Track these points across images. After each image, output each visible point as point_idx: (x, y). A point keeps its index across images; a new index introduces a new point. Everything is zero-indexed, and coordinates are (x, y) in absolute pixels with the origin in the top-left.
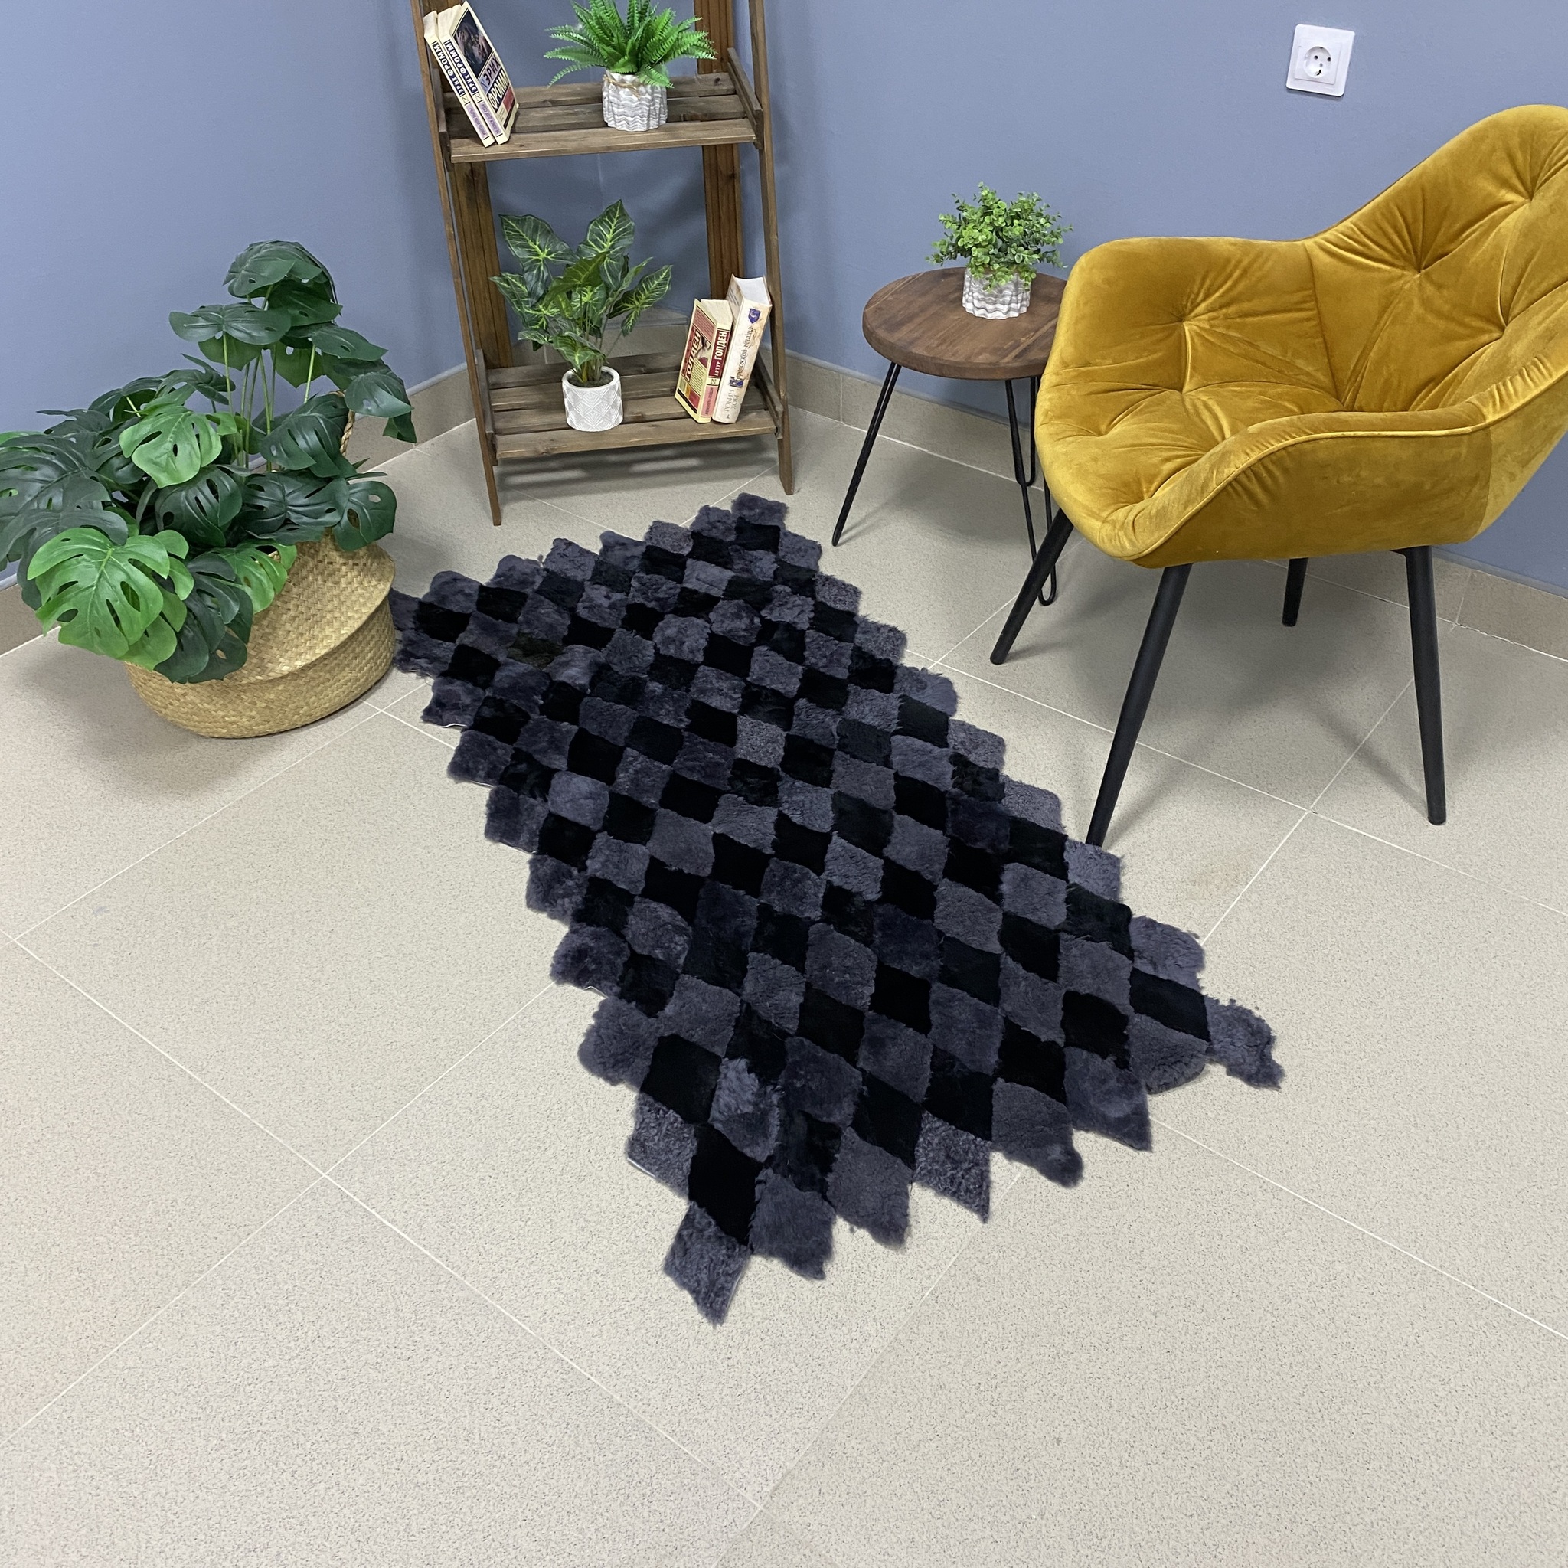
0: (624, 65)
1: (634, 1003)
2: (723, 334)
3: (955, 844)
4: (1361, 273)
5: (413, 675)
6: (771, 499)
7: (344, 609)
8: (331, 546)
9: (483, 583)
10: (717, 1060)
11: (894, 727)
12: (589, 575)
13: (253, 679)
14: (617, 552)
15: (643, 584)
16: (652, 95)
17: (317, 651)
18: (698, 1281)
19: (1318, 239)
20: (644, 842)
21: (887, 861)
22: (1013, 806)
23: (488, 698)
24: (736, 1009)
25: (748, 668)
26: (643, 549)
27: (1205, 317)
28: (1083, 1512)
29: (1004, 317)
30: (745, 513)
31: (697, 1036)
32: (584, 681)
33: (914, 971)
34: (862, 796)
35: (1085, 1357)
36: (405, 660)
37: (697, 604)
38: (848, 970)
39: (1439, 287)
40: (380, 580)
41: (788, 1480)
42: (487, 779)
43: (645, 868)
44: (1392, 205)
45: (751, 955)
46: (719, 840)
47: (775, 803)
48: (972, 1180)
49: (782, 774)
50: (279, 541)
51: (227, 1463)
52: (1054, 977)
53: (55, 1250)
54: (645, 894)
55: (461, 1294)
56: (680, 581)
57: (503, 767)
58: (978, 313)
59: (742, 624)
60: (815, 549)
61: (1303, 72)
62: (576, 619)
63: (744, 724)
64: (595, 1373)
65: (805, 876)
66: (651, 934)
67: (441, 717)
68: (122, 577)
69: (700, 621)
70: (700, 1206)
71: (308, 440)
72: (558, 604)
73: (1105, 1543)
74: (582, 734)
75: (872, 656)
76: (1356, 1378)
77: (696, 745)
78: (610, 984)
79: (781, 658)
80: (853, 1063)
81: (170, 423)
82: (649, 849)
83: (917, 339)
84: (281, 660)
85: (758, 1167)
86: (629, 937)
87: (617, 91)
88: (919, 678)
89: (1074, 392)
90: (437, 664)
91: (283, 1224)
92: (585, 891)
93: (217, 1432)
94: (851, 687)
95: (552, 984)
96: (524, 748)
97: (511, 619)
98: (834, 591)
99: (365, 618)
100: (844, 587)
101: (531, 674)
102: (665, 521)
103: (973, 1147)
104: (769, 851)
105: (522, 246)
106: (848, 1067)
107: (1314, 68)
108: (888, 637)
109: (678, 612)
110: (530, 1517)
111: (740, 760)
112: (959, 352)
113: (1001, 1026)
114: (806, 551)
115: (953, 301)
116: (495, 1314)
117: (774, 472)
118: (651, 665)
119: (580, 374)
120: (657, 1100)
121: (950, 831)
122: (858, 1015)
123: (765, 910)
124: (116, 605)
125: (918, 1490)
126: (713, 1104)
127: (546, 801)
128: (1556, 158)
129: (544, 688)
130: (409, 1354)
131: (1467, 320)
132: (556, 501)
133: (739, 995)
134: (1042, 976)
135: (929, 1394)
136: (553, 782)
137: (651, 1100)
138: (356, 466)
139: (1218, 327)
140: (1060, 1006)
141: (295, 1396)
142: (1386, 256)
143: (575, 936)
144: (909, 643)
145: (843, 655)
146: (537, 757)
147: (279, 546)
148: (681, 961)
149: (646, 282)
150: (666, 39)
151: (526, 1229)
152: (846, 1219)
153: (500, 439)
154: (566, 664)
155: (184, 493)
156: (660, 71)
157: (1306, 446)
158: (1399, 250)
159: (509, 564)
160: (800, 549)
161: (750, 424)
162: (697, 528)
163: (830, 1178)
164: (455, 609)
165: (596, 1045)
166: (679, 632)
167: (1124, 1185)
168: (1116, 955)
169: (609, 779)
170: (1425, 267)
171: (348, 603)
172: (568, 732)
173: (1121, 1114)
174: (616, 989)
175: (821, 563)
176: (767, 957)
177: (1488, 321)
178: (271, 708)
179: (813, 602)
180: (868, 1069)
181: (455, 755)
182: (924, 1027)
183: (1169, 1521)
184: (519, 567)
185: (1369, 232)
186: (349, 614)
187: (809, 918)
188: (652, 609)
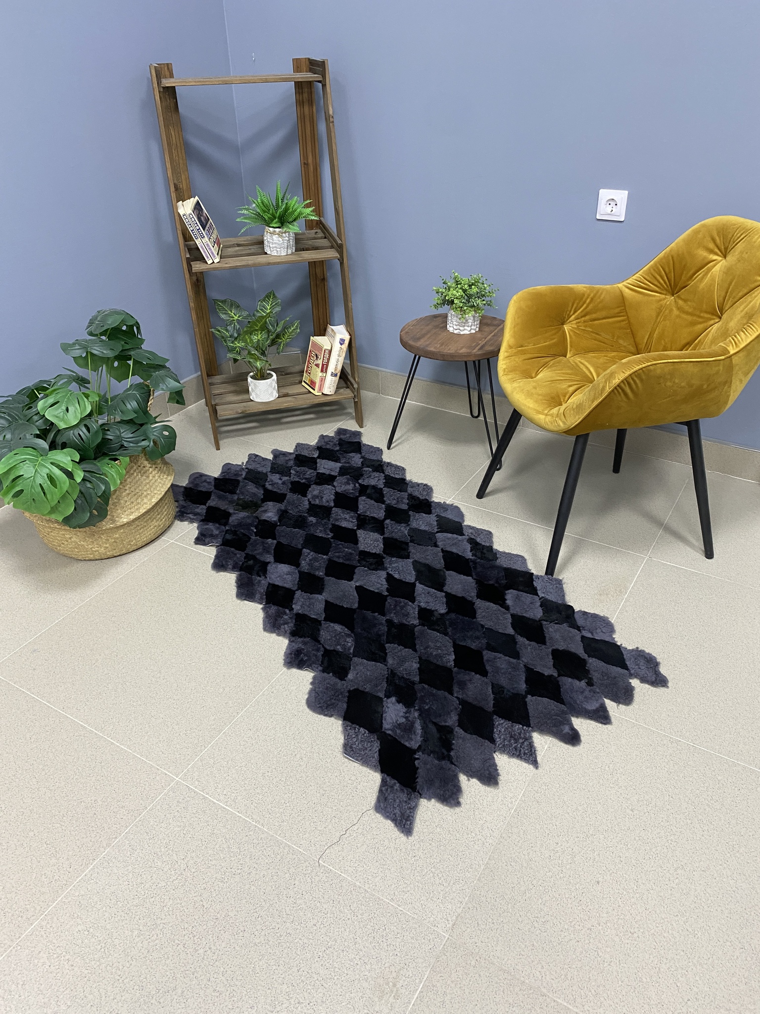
0: (276, 223)
1: (331, 674)
2: (327, 351)
3: (479, 583)
4: (646, 297)
5: (186, 523)
6: (353, 430)
7: (152, 489)
8: (144, 458)
9: (216, 477)
10: (381, 700)
11: (436, 530)
12: (269, 469)
13: (108, 527)
14: (282, 458)
15: (297, 472)
16: (289, 237)
17: (141, 511)
18: (395, 814)
19: (624, 283)
20: (320, 593)
21: (446, 592)
22: (503, 562)
23: (228, 530)
24: (386, 673)
25: (358, 507)
26: (295, 456)
27: (575, 322)
28: (620, 920)
29: (469, 333)
30: (342, 437)
31: (368, 688)
32: (275, 519)
33: (474, 645)
34: (427, 562)
35: (602, 837)
36: (181, 515)
37: (326, 479)
38: (439, 648)
39: (685, 301)
40: (168, 475)
41: (459, 919)
42: (234, 568)
43: (324, 607)
44: (658, 265)
45: (387, 645)
46: (359, 589)
47: (385, 569)
48: (526, 748)
49: (385, 556)
50: (120, 455)
51: (145, 943)
52: (544, 643)
53: (31, 834)
54: (326, 619)
55: (262, 836)
56: (315, 469)
57: (241, 563)
58: (456, 332)
59: (350, 487)
60: (380, 451)
61: (604, 211)
62: (266, 490)
63: (361, 534)
64: (343, 872)
65: (406, 604)
66: (334, 639)
67: (204, 541)
68: (48, 471)
69: (330, 487)
70: (388, 775)
71: (132, 405)
72: (256, 484)
73: (635, 935)
74: (279, 544)
75: (418, 498)
76: (742, 834)
77: (338, 545)
78: (316, 666)
79: (373, 502)
80: (452, 694)
81: (64, 397)
82: (324, 596)
83: (429, 344)
84: (123, 516)
85: (414, 752)
86: (322, 641)
87: (272, 237)
88: (444, 507)
89: (517, 360)
90: (198, 516)
91: (159, 807)
92: (294, 621)
93: (137, 926)
94: (411, 513)
95: (285, 669)
96: (250, 553)
97: (233, 492)
98: (393, 469)
99: (163, 493)
100: (397, 467)
101: (248, 517)
102: (303, 443)
103: (523, 731)
104: (386, 593)
105: (225, 314)
106: (450, 696)
107: (609, 209)
108: (424, 488)
109: (317, 484)
110: (321, 956)
111: (362, 551)
112: (451, 349)
113: (524, 670)
114: (375, 452)
115: (442, 328)
116: (283, 845)
117: (352, 418)
118: (308, 509)
119: (257, 374)
120: (353, 723)
121: (474, 577)
122: (449, 670)
123: (390, 622)
124: (45, 486)
125: (530, 917)
126: (383, 721)
127: (266, 577)
128: (736, 238)
129: (256, 523)
130: (239, 871)
131: (702, 315)
132: (246, 437)
133: (386, 665)
134: (538, 643)
135: (525, 865)
136: (268, 568)
137: (350, 724)
138: (156, 417)
139: (581, 326)
140: (551, 657)
141: (179, 901)
142: (657, 289)
143: (294, 644)
144: (434, 491)
145: (404, 498)
146: (258, 557)
147: (120, 458)
148: (352, 651)
149: (287, 329)
150: (296, 210)
151: (293, 798)
152: (465, 774)
153: (217, 407)
154: (265, 511)
155: (72, 431)
156: (293, 225)
157: (651, 367)
158: (663, 286)
159: (227, 467)
160: (372, 452)
161: (341, 394)
162: (319, 445)
163: (452, 753)
164: (204, 489)
165: (316, 698)
166: (320, 493)
167: (601, 746)
168: (571, 629)
169: (297, 565)
170: (676, 293)
171: (154, 487)
172: (272, 544)
173: (594, 708)
174: (320, 668)
175: (383, 457)
176: (396, 645)
177: (713, 314)
178: (116, 542)
179: (383, 475)
180: (460, 697)
181: (215, 559)
182: (484, 673)
183: (666, 920)
184: (233, 468)
185: (648, 278)
186: (155, 492)
187: (413, 624)
188: (304, 483)
